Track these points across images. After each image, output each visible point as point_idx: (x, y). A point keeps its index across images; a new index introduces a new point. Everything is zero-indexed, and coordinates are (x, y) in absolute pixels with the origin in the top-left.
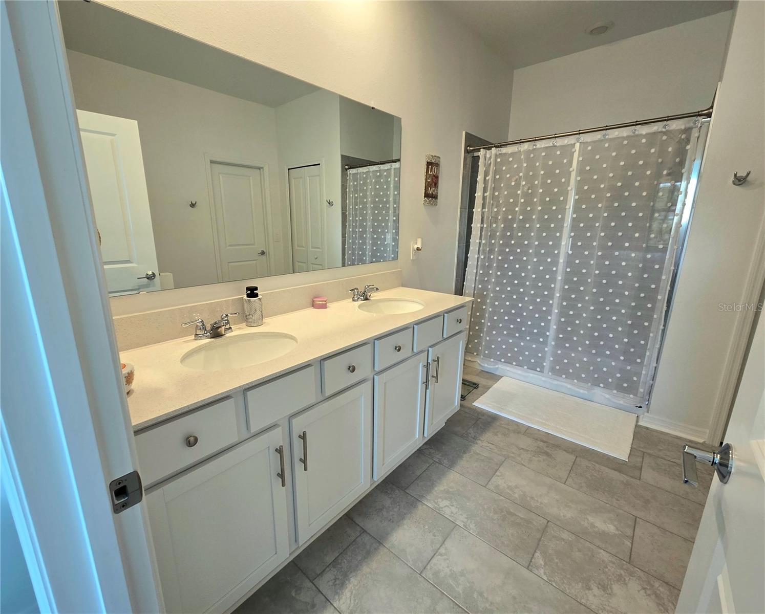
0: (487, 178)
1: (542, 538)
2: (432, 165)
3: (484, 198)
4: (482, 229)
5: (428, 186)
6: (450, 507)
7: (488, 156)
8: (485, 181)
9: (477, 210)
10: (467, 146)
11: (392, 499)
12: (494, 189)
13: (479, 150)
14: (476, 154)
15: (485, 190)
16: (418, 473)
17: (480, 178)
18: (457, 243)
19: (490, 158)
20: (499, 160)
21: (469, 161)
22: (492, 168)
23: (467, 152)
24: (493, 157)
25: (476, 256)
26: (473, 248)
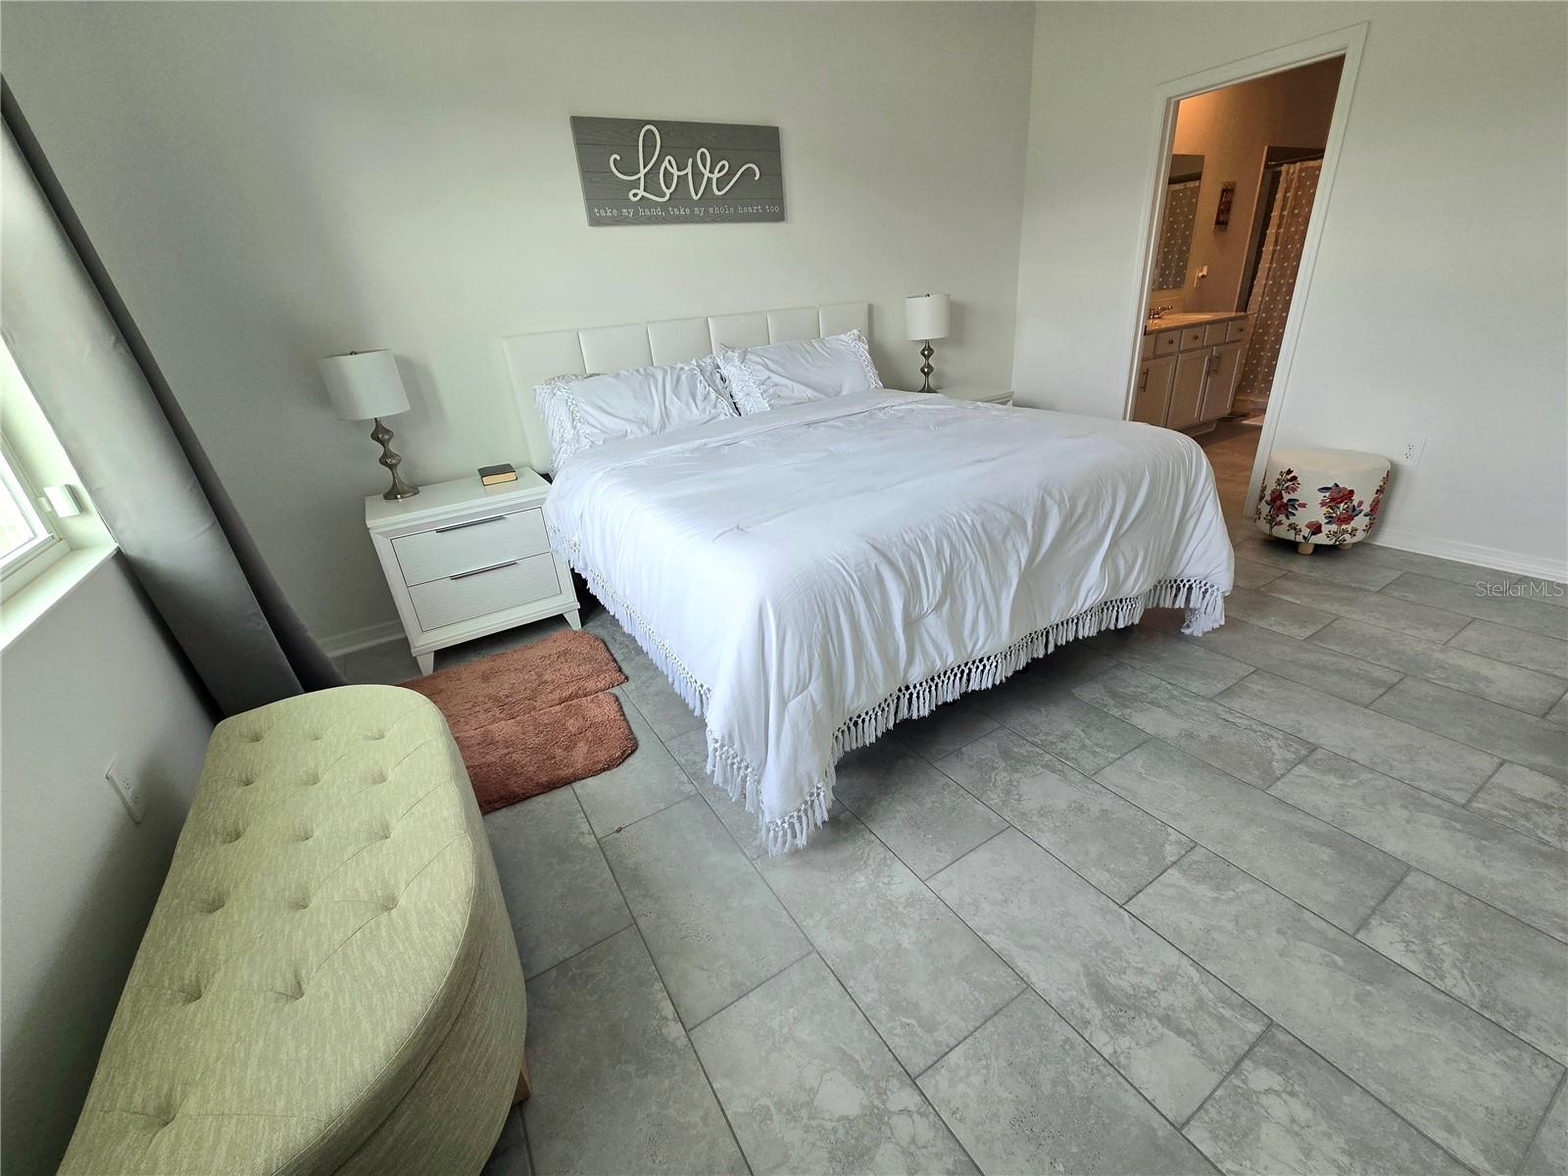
0: (1288, 195)
2: (1228, 191)
3: (1281, 217)
4: (1274, 251)
5: (1220, 212)
7: (1291, 171)
8: (1285, 199)
9: (1271, 231)
10: (1268, 159)
12: (1294, 208)
13: (1281, 165)
14: (1278, 169)
15: (1283, 208)
17: (1279, 196)
18: (1243, 268)
19: (1294, 172)
20: (1303, 174)
21: (1269, 177)
22: (1294, 184)
23: (1267, 167)
24: (1297, 172)
25: (1264, 282)
26: (1261, 274)
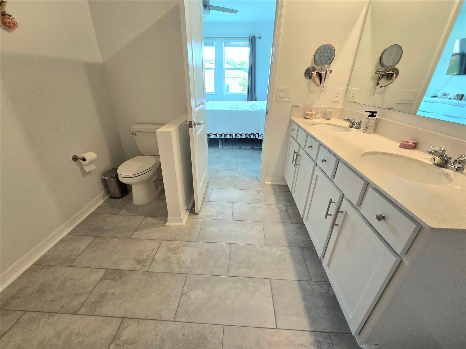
1: (228, 262)
6: (275, 252)
11: (299, 240)
16: (308, 263)
